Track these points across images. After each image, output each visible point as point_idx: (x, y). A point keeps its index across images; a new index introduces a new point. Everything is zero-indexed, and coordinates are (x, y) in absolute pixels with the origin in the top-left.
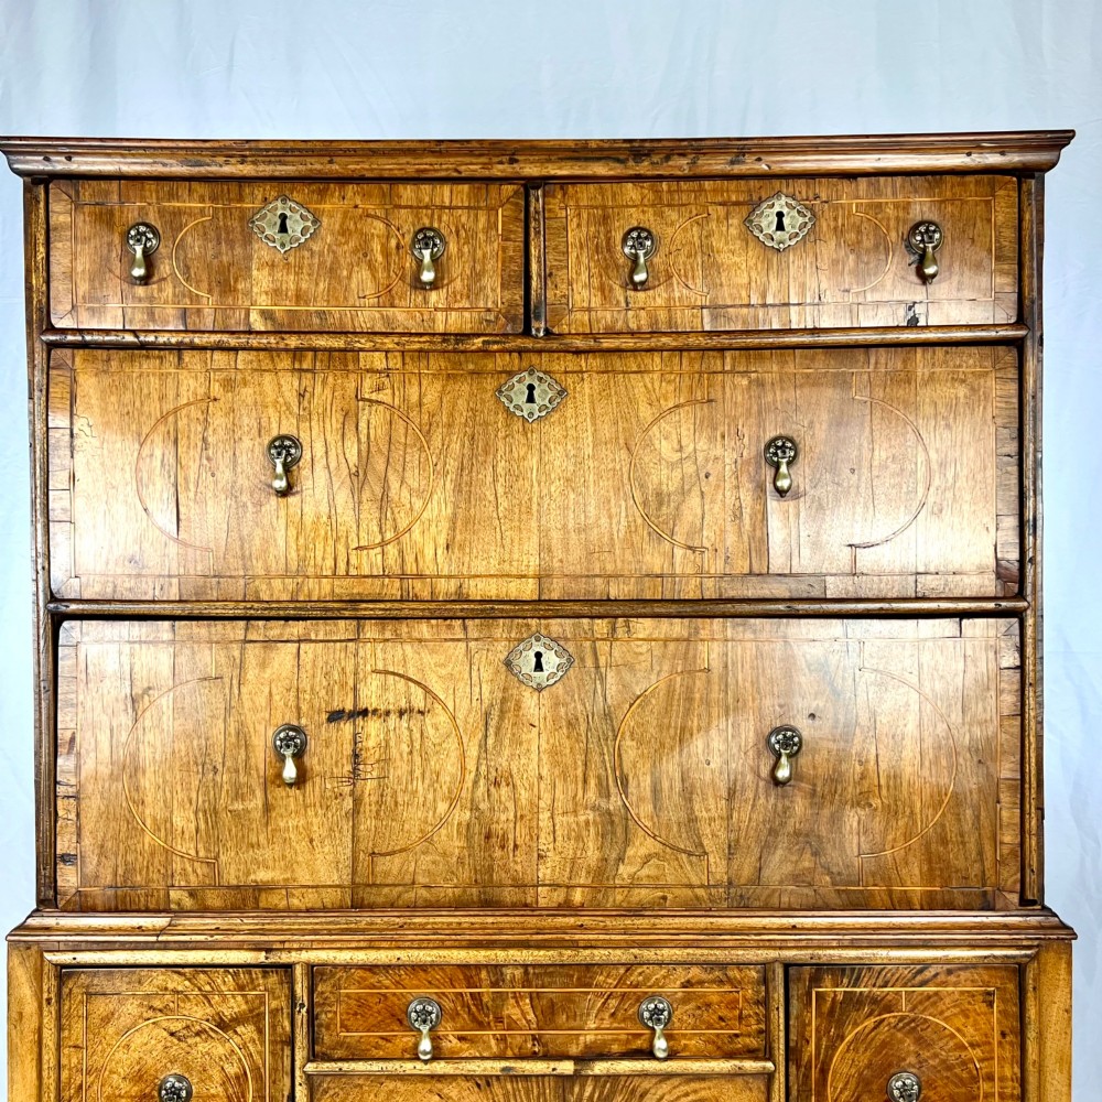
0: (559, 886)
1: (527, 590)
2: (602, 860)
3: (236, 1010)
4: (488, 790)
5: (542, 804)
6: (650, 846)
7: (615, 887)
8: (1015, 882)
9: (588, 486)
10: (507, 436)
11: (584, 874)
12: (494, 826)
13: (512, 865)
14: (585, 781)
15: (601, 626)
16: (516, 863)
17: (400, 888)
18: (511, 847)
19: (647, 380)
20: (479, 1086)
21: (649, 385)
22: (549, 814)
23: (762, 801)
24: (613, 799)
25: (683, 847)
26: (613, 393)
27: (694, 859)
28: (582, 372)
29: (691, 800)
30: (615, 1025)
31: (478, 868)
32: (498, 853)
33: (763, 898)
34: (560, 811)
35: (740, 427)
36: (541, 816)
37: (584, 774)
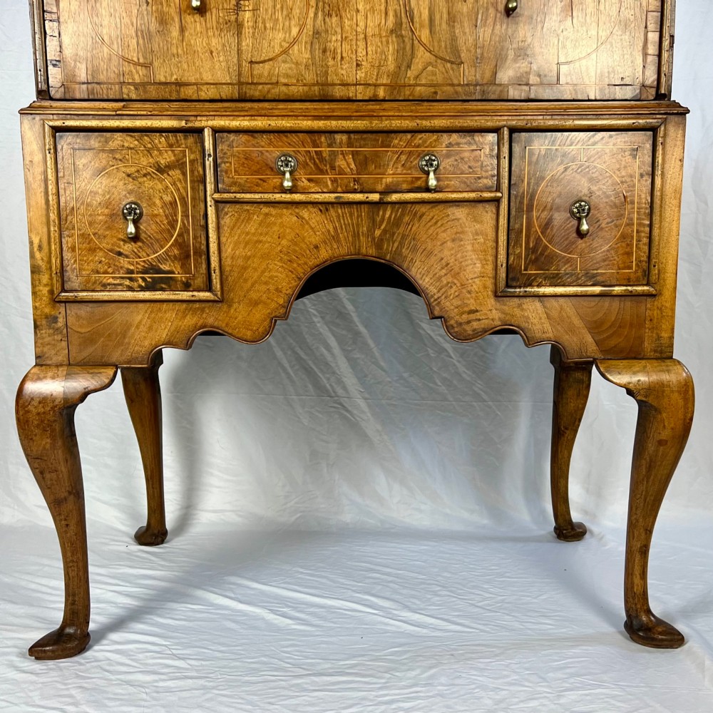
0: (369, 85)
2: (397, 67)
3: (168, 160)
4: (324, 19)
5: (359, 29)
6: (428, 58)
7: (405, 86)
8: (653, 81)
11: (385, 77)
12: (329, 44)
13: (340, 70)
14: (386, 14)
16: (342, 69)
17: (269, 86)
18: (339, 58)
20: (321, 211)
22: (363, 36)
23: (498, 27)
24: (404, 25)
25: (448, 58)
27: (454, 66)
29: (454, 27)
30: (405, 171)
31: (319, 72)
32: (331, 63)
33: (497, 93)
34: (371, 34)
36: (358, 38)
37: (386, 9)
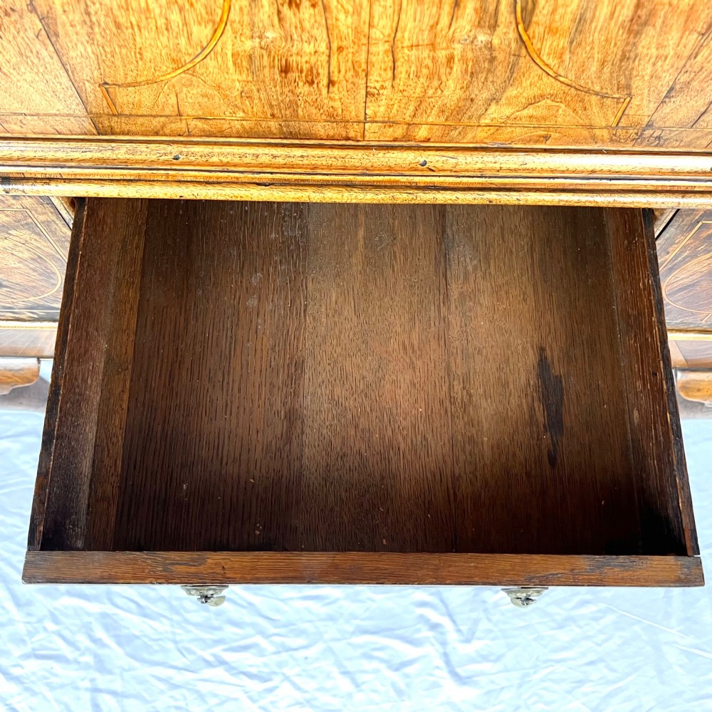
0: (395, 123)
2: (465, 100)
4: (279, 12)
5: (376, 33)
6: (546, 86)
7: (479, 126)
11: (435, 112)
12: (294, 58)
13: (326, 101)
16: (332, 99)
17: (163, 119)
18: (325, 81)
22: (387, 47)
24: (501, 30)
25: (597, 89)
27: (608, 101)
29: (638, 33)
31: (274, 103)
32: (303, 89)
34: (407, 43)
36: (373, 49)
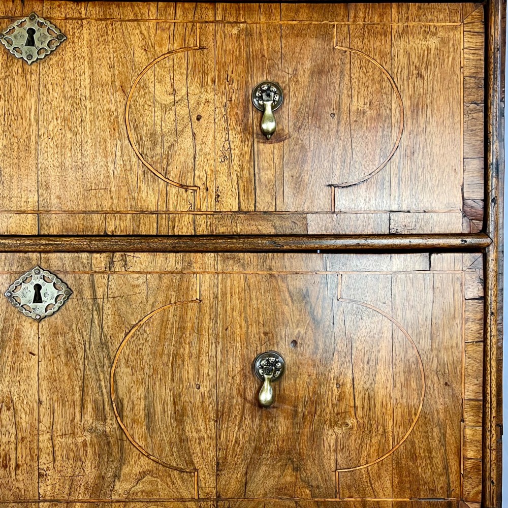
0: (59, 501)
1: (28, 225)
2: (99, 477)
5: (42, 427)
6: (145, 464)
7: (112, 502)
8: (477, 494)
9: (85, 125)
10: (7, 77)
11: (82, 490)
13: (14, 483)
14: (83, 405)
15: (100, 260)
16: (18, 481)
18: (13, 466)
19: (143, 28)
21: (145, 33)
22: (48, 436)
23: (248, 421)
24: (109, 421)
25: (175, 465)
26: (110, 39)
27: (185, 475)
28: (81, 19)
29: (182, 422)
34: (59, 433)
35: (229, 73)
36: (41, 438)
37: (82, 400)
